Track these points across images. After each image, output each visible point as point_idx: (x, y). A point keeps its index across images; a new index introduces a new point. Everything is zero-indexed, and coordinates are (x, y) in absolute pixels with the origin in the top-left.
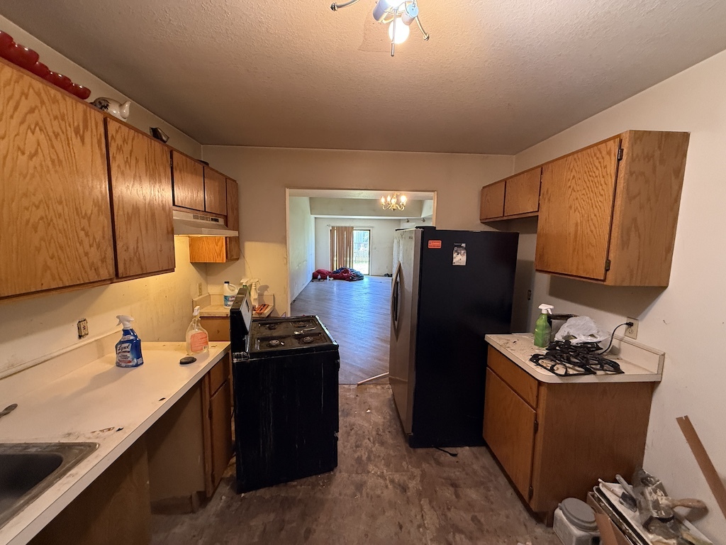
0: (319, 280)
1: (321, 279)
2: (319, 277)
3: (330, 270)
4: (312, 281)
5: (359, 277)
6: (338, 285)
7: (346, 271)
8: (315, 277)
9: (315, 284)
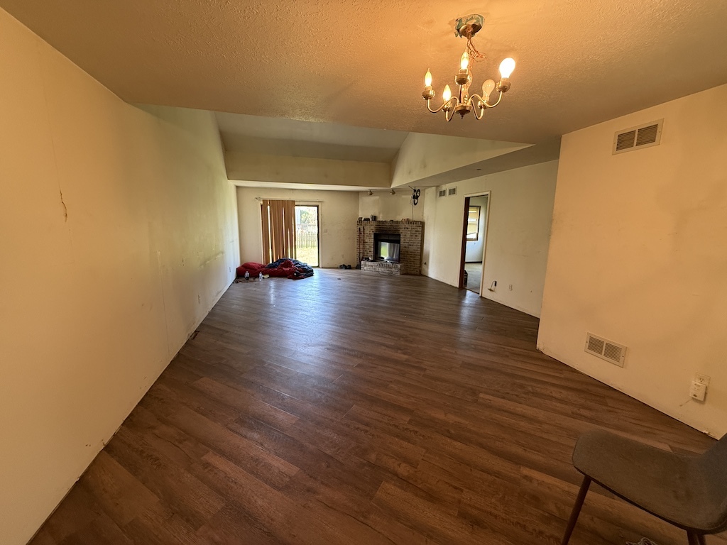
0: (248, 278)
1: (251, 276)
2: (247, 274)
3: (262, 262)
4: (236, 281)
5: (305, 272)
6: (278, 288)
7: (287, 263)
8: (240, 273)
9: (240, 286)
